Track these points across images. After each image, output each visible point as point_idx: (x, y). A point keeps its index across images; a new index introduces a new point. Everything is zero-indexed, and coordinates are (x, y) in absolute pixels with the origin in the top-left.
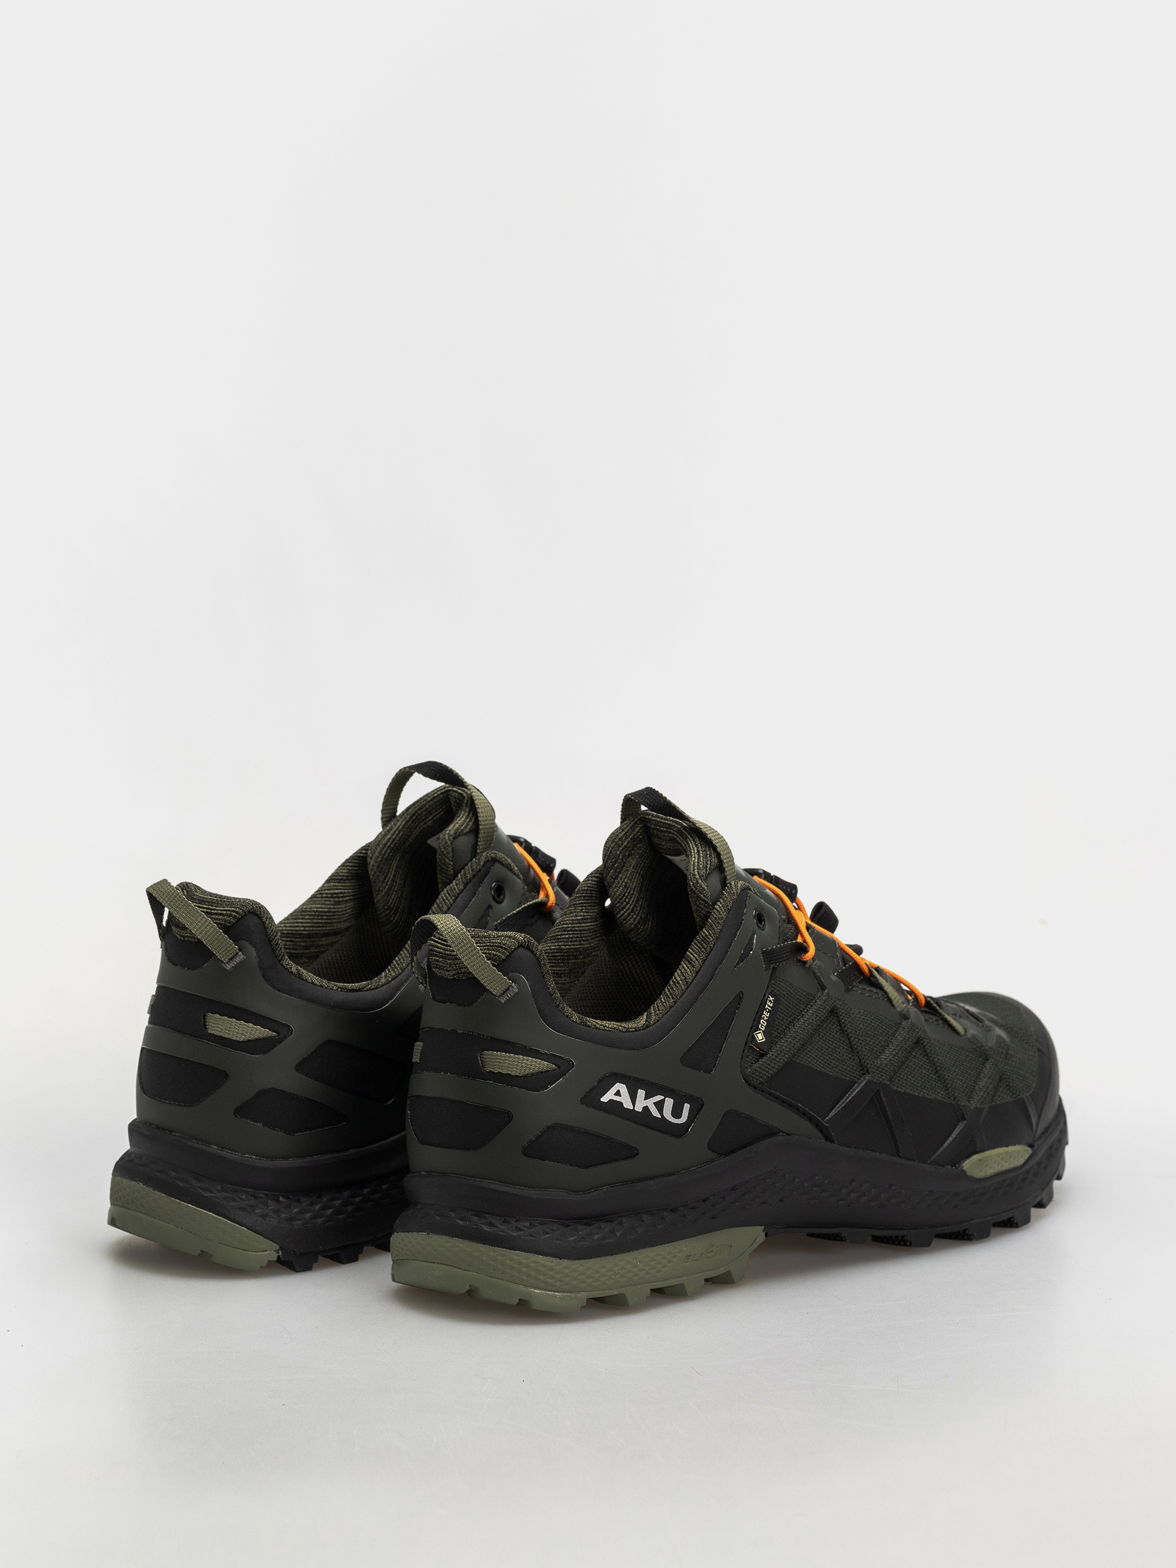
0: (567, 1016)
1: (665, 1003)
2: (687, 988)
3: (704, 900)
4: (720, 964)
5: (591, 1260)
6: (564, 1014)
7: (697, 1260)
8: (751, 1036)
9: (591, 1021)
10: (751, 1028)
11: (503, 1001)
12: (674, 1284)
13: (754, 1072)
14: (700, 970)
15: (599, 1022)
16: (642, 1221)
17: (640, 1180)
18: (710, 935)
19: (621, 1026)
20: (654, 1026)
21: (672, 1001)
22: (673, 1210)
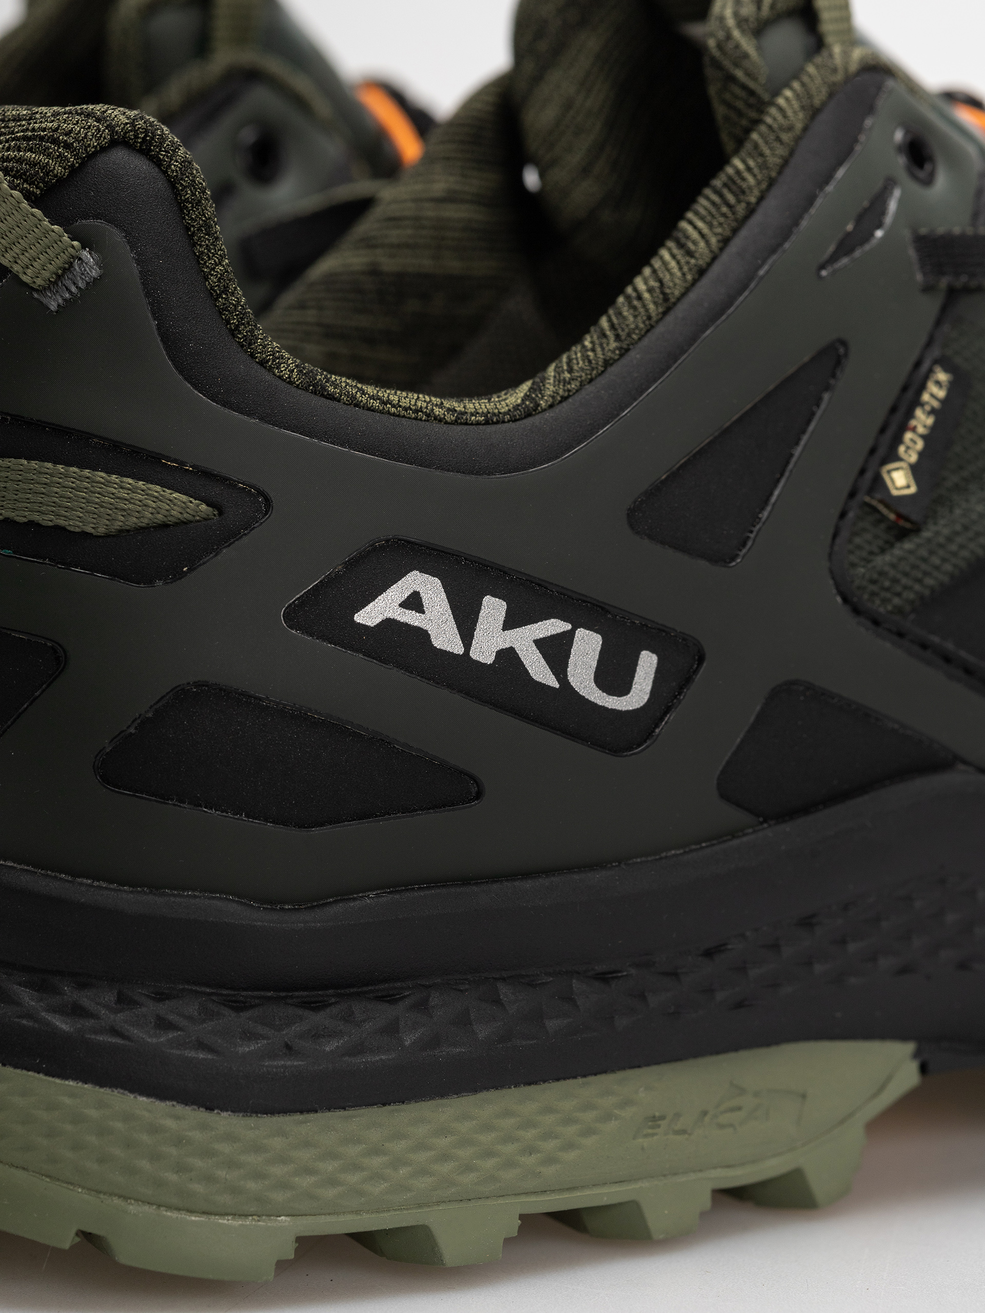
0: (263, 363)
1: (593, 350)
2: (665, 313)
3: (744, 87)
4: (774, 250)
5: (312, 1116)
6: (252, 356)
7: (683, 1132)
8: (869, 475)
9: (344, 384)
10: (873, 451)
11: (53, 306)
12: (605, 1201)
13: (875, 576)
14: (709, 265)
15: (370, 390)
16: (498, 1002)
17: (495, 878)
18: (749, 169)
19: (441, 406)
20: (547, 415)
21: (613, 345)
22: (604, 978)
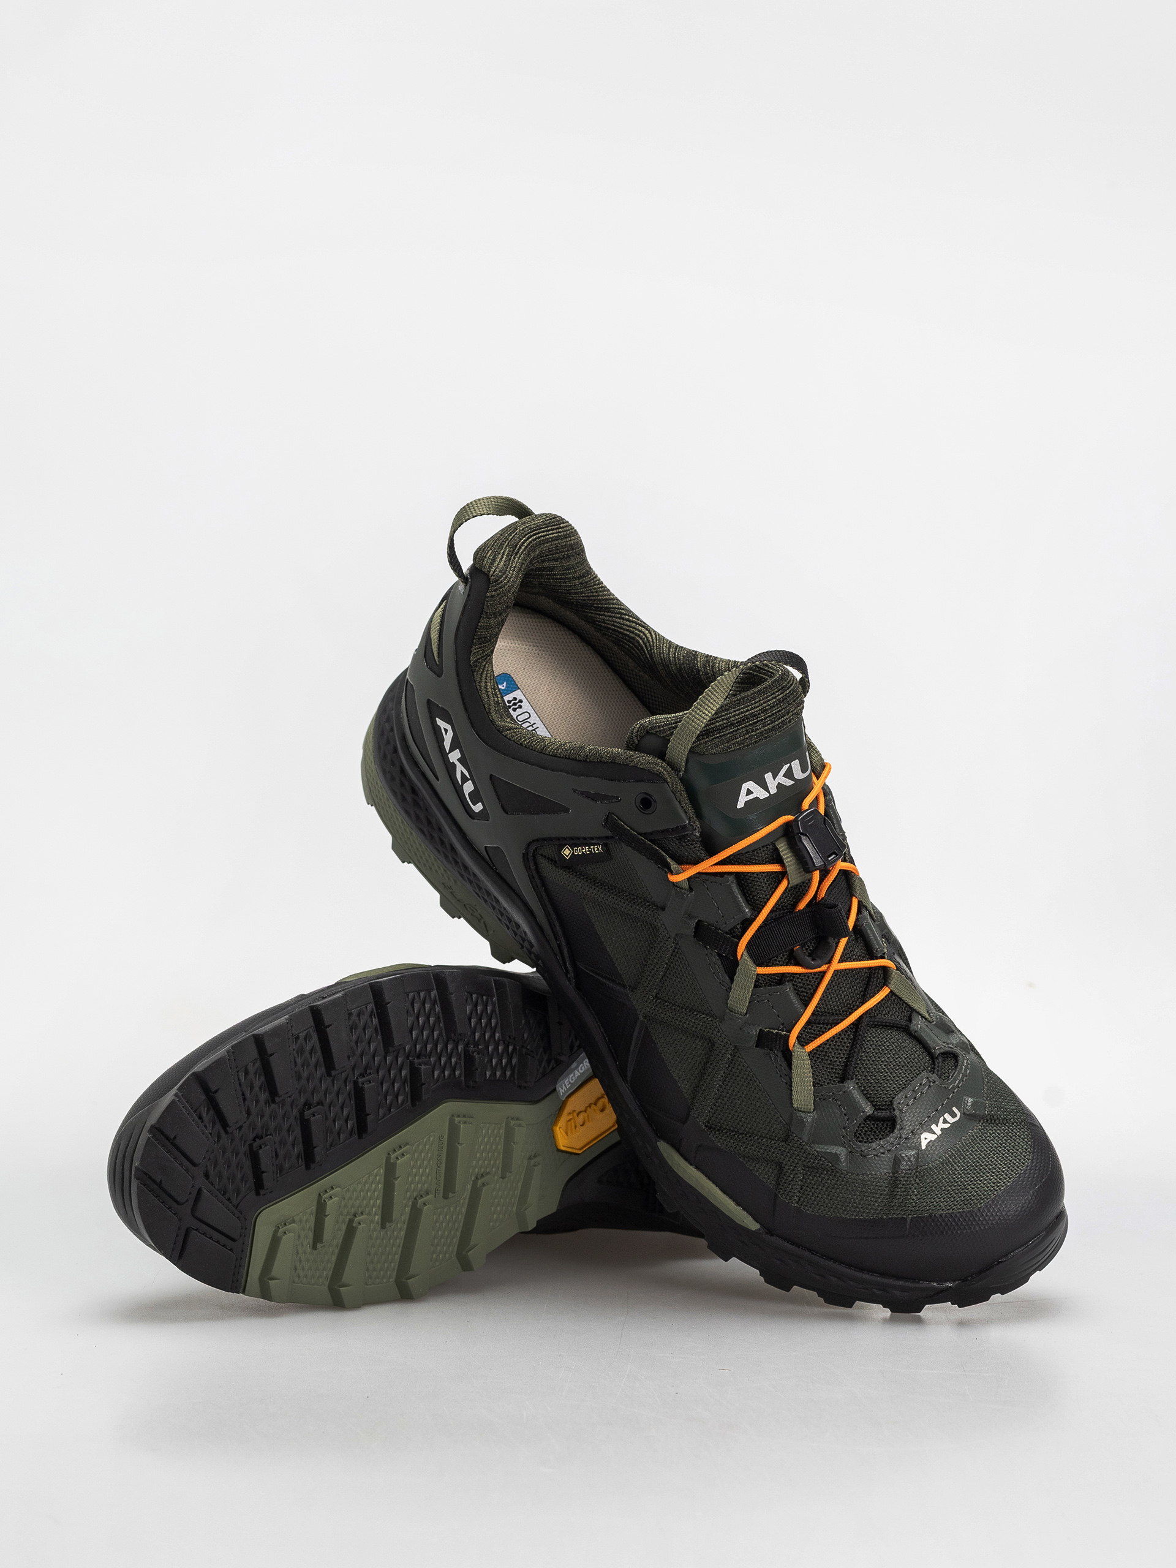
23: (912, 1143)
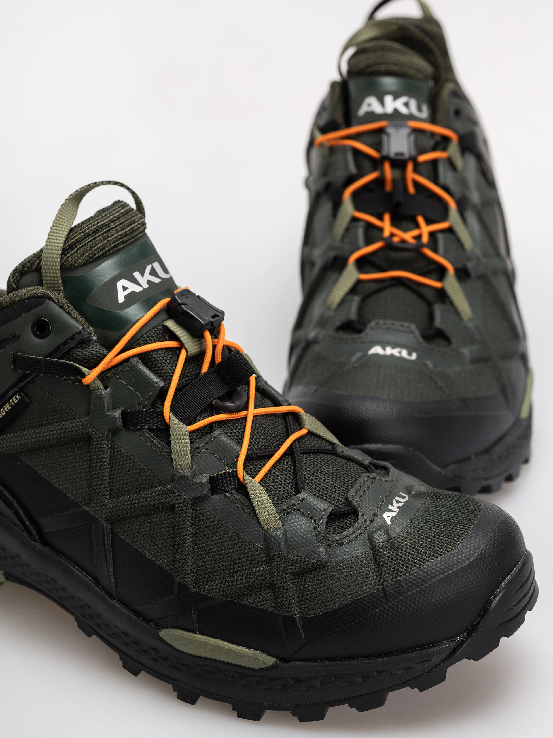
23: (378, 523)
